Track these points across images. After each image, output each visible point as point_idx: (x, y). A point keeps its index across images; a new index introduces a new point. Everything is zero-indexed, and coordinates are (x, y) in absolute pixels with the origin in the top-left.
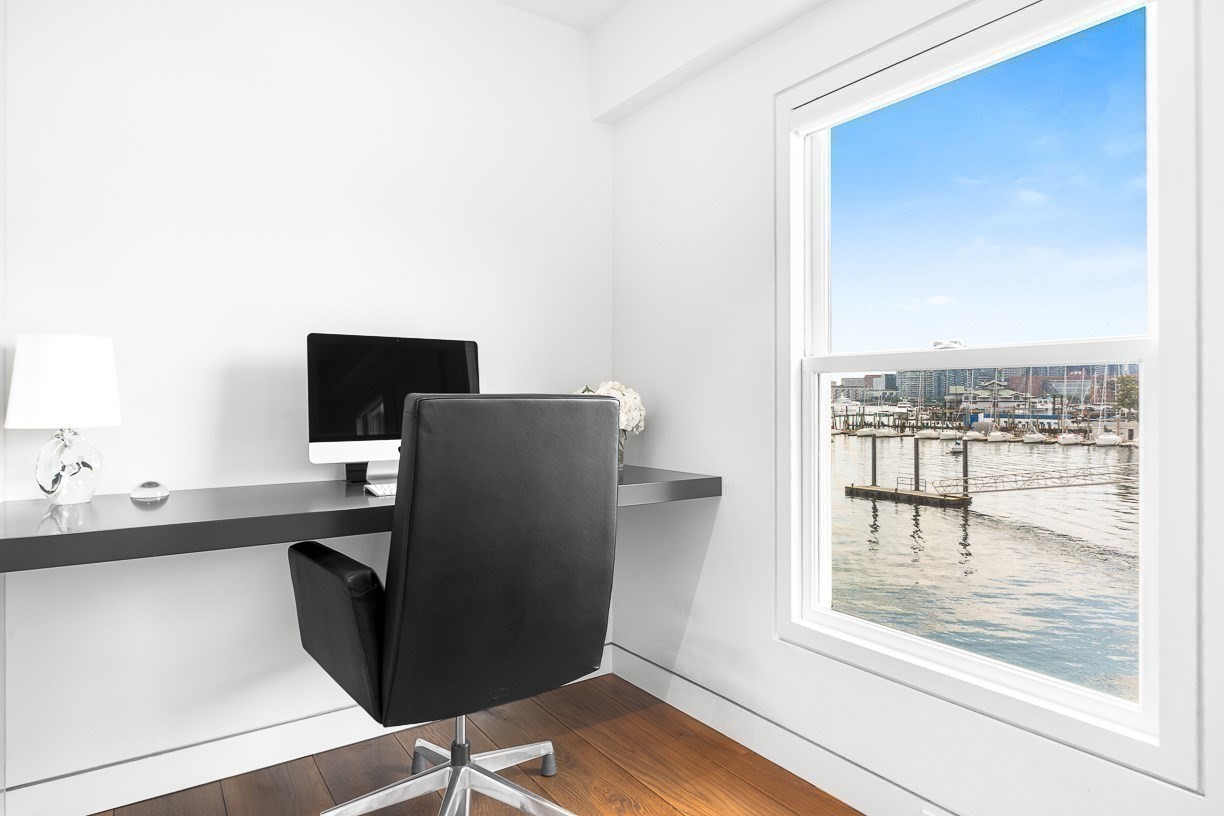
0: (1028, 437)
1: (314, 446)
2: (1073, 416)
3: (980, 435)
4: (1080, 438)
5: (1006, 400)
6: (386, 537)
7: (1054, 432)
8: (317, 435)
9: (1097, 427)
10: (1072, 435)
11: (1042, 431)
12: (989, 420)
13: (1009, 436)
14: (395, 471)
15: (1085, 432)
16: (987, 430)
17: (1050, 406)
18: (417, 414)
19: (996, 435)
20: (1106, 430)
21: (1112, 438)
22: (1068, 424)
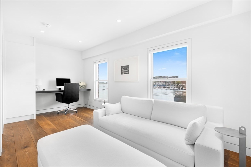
0: (161, 88)
1: (57, 87)
2: (168, 85)
3: (155, 88)
4: (168, 88)
5: (159, 83)
6: (63, 92)
7: (165, 88)
8: (57, 86)
9: (170, 87)
10: (167, 88)
11: (163, 87)
12: (157, 86)
13: (159, 88)
14: (64, 89)
15: (169, 88)
16: (156, 87)
17: (165, 84)
18: (65, 84)
19: (157, 88)
20: (171, 87)
21: (172, 88)
22: (167, 86)
